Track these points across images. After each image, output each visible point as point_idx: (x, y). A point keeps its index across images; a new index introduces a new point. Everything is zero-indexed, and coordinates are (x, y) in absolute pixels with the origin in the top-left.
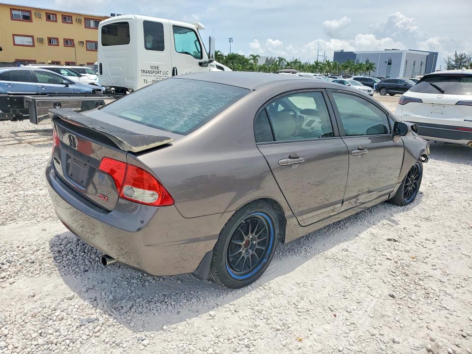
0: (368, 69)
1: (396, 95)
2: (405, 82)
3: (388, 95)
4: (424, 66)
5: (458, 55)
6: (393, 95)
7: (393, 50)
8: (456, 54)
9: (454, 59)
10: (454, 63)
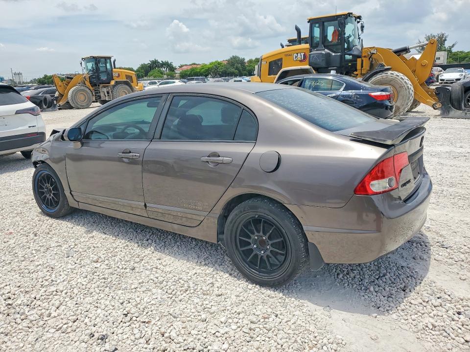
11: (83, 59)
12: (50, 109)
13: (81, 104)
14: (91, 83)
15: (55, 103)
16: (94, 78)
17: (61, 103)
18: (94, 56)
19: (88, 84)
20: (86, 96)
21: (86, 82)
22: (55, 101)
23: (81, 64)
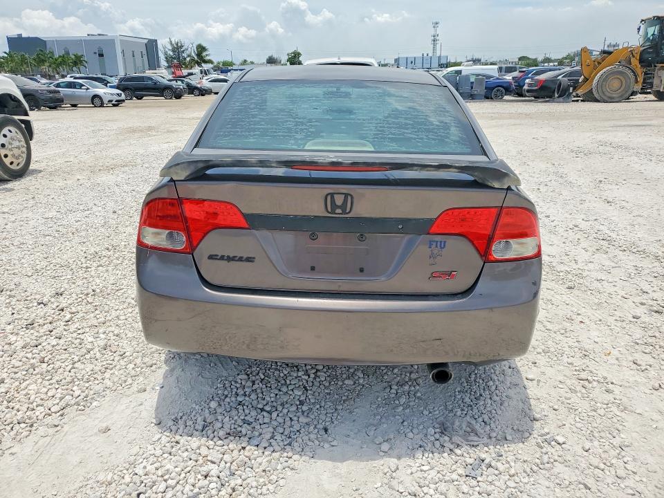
0: (75, 64)
1: (144, 98)
2: (152, 79)
3: (134, 98)
4: (145, 58)
5: (173, 42)
6: (140, 99)
7: (99, 35)
8: (171, 42)
9: (170, 48)
10: (171, 54)
11: (643, 20)
12: (561, 99)
13: (609, 95)
14: (641, 61)
15: (571, 91)
16: (649, 53)
17: (580, 92)
18: (660, 15)
19: (635, 62)
20: (624, 82)
21: (633, 60)
22: (571, 89)
23: (639, 29)
